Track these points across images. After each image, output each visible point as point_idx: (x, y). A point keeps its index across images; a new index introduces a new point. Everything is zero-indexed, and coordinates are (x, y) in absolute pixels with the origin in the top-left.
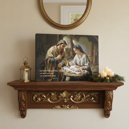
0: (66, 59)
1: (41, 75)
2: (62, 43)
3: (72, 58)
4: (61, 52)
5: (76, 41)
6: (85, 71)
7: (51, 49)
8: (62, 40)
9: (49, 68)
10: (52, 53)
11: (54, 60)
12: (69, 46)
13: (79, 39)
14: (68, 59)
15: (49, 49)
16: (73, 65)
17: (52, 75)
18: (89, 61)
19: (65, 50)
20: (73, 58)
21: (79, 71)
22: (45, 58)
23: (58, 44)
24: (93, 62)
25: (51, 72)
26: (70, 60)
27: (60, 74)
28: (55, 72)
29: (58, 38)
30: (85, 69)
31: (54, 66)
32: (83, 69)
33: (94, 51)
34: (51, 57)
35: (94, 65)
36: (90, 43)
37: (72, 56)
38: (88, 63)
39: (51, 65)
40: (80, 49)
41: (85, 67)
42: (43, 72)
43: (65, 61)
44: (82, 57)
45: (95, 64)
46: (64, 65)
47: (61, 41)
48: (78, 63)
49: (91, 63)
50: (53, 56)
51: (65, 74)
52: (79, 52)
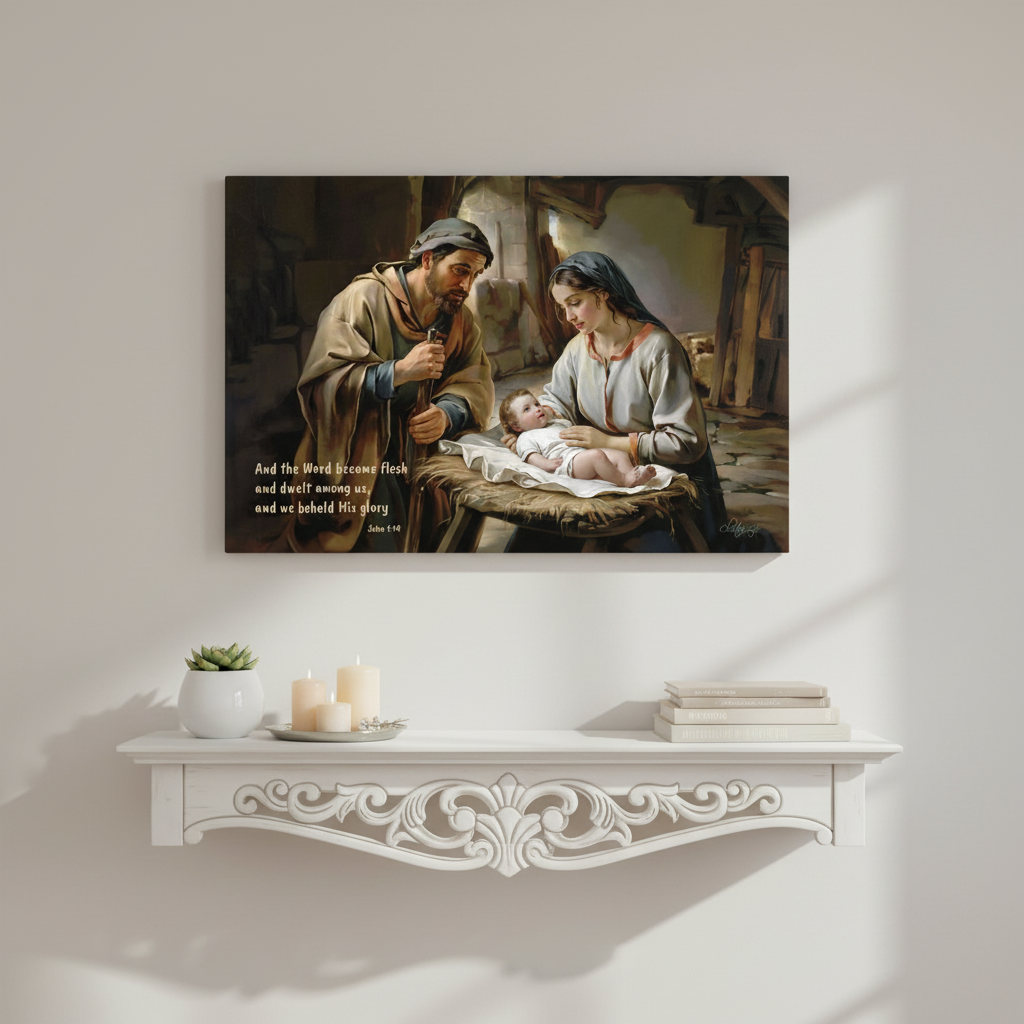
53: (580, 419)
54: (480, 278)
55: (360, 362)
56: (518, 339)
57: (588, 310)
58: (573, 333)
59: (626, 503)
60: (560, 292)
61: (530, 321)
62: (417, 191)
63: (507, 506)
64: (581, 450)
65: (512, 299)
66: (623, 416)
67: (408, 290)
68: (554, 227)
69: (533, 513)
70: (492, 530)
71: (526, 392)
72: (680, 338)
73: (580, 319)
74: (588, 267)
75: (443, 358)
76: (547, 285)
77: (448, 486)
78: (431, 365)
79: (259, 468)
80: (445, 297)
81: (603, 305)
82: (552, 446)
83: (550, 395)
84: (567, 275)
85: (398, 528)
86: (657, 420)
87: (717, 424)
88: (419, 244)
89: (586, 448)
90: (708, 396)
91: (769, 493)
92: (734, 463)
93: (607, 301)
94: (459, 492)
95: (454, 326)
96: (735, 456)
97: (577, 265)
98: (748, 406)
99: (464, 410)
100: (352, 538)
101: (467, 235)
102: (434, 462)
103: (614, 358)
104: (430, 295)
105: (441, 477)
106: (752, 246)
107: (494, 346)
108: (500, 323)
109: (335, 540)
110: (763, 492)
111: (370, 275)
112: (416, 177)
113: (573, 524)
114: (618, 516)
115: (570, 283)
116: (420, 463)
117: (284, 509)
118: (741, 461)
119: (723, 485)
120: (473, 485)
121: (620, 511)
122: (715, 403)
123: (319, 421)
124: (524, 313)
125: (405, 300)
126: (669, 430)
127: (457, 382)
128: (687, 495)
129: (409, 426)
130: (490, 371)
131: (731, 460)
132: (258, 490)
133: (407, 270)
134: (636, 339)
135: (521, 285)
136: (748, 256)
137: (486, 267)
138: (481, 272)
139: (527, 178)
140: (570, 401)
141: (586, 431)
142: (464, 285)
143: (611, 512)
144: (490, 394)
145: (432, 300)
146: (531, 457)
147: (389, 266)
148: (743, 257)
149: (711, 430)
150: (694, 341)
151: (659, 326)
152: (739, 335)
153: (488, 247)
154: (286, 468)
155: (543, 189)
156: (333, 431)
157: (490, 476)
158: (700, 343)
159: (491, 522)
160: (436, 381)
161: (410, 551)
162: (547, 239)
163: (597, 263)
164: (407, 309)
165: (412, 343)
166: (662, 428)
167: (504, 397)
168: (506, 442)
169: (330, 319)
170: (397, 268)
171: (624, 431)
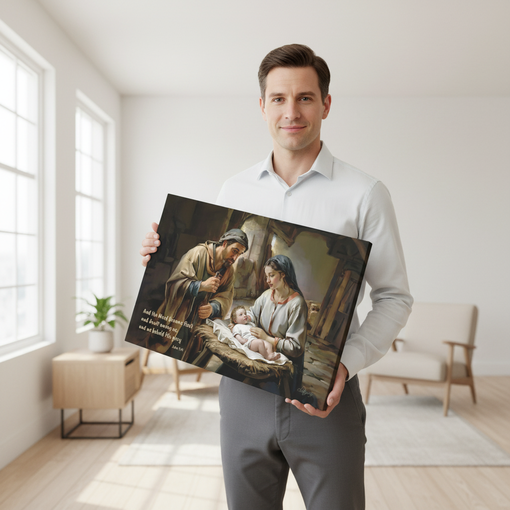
0: (230, 297)
1: (144, 324)
2: (233, 241)
3: (252, 298)
4: (222, 267)
5: (283, 244)
6: (279, 356)
7: (197, 252)
8: (238, 230)
9: (171, 309)
10: (194, 265)
11: (195, 288)
12: (253, 255)
13: (294, 239)
14: (235, 299)
15: (191, 251)
16: (247, 321)
17: (173, 334)
18: (308, 326)
19: (235, 266)
20: (256, 298)
21: (261, 349)
22: (169, 277)
23: (221, 239)
24: (320, 333)
25: (171, 324)
26: (240, 303)
27: (197, 340)
28: (183, 328)
29: (227, 223)
30: (284, 351)
31: (189, 308)
32: (275, 348)
33: (339, 294)
34: (186, 276)
35: (320, 348)
36: (331, 262)
37: (254, 293)
38: (301, 331)
39: (180, 301)
40: (286, 273)
41: (287, 342)
42: (151, 317)
43: (225, 302)
44: (286, 302)
45: (325, 343)
46: (218, 315)
47: (235, 233)
48: (265, 320)
49: (310, 334)
50: (193, 275)
51: (212, 346)
52: (281, 283)
53: (259, 325)
54: (241, 256)
55: (190, 278)
56: (247, 285)
57: (276, 280)
58: (268, 288)
59: (266, 366)
60: (268, 269)
61: (254, 278)
62: (230, 215)
63: (223, 353)
64: (256, 338)
65: (249, 268)
66: (275, 329)
67: (215, 253)
68: (274, 242)
69: (230, 359)
70: (214, 361)
71: (243, 308)
72: (307, 302)
73: (271, 283)
74: (281, 261)
75: (218, 285)
76: (264, 265)
77: (204, 338)
78: (213, 287)
79: (145, 311)
80: (227, 260)
81: (282, 280)
82: (246, 334)
83: (252, 312)
84: (272, 263)
85: (182, 350)
86: (288, 334)
87: (310, 343)
88: (224, 237)
89: (258, 338)
90: (310, 329)
91: (321, 381)
92: (311, 363)
93: (283, 278)
94: (208, 341)
95: (226, 273)
96: (313, 360)
97: (278, 260)
98: (325, 339)
99: (218, 309)
100: (166, 348)
101: (242, 237)
102: (202, 327)
103: (279, 303)
104: (222, 258)
105: (203, 334)
106: (348, 270)
107: (237, 284)
108: (243, 276)
109: (160, 347)
110: (319, 379)
111: (204, 244)
112: (231, 209)
113: (244, 369)
114: (261, 371)
115: (273, 267)
116: (197, 326)
117: (148, 330)
118: (315, 363)
119: (304, 370)
120: (213, 340)
121: (262, 369)
122: (312, 334)
123: (169, 299)
124: (252, 275)
125: (212, 257)
126: (291, 340)
127: (220, 297)
128: (289, 371)
129: (199, 310)
130: (233, 295)
131: (311, 361)
132: (142, 319)
133: (217, 246)
134: (290, 297)
135: (254, 264)
136: (344, 273)
137: (245, 252)
138: (242, 253)
139: (270, 219)
140: (258, 316)
141: (260, 330)
142: (235, 258)
143: (259, 368)
144: (230, 304)
145: (222, 261)
146: (237, 336)
147: (211, 243)
148: (342, 274)
149: (307, 345)
150: (312, 304)
151: (301, 295)
152: (331, 307)
153: (247, 244)
154: (154, 314)
155: (274, 225)
156: (173, 303)
157: (220, 339)
158: (314, 306)
159: (215, 358)
160: (213, 293)
161: (183, 361)
162: (270, 246)
163: (285, 261)
164: (212, 261)
165: (210, 276)
166: (288, 338)
167: (234, 307)
168: (230, 326)
169: (185, 259)
170: (214, 244)
171: (273, 335)
